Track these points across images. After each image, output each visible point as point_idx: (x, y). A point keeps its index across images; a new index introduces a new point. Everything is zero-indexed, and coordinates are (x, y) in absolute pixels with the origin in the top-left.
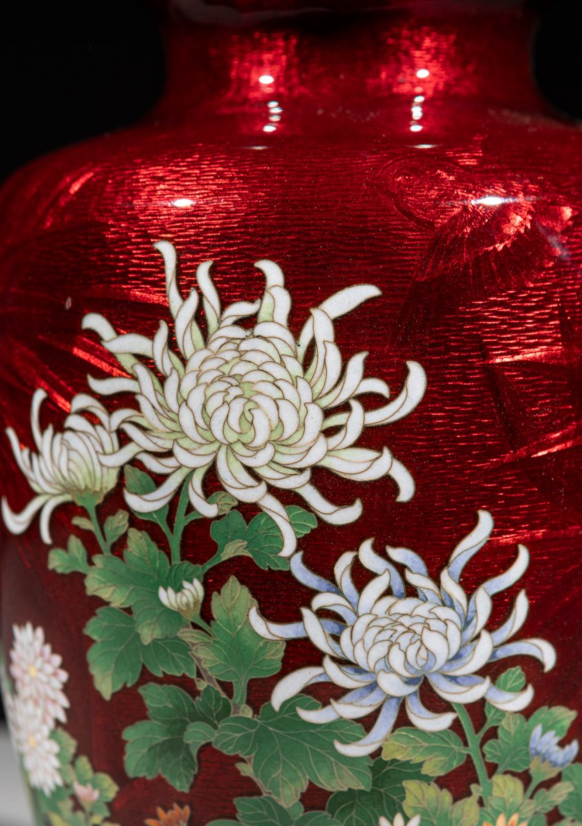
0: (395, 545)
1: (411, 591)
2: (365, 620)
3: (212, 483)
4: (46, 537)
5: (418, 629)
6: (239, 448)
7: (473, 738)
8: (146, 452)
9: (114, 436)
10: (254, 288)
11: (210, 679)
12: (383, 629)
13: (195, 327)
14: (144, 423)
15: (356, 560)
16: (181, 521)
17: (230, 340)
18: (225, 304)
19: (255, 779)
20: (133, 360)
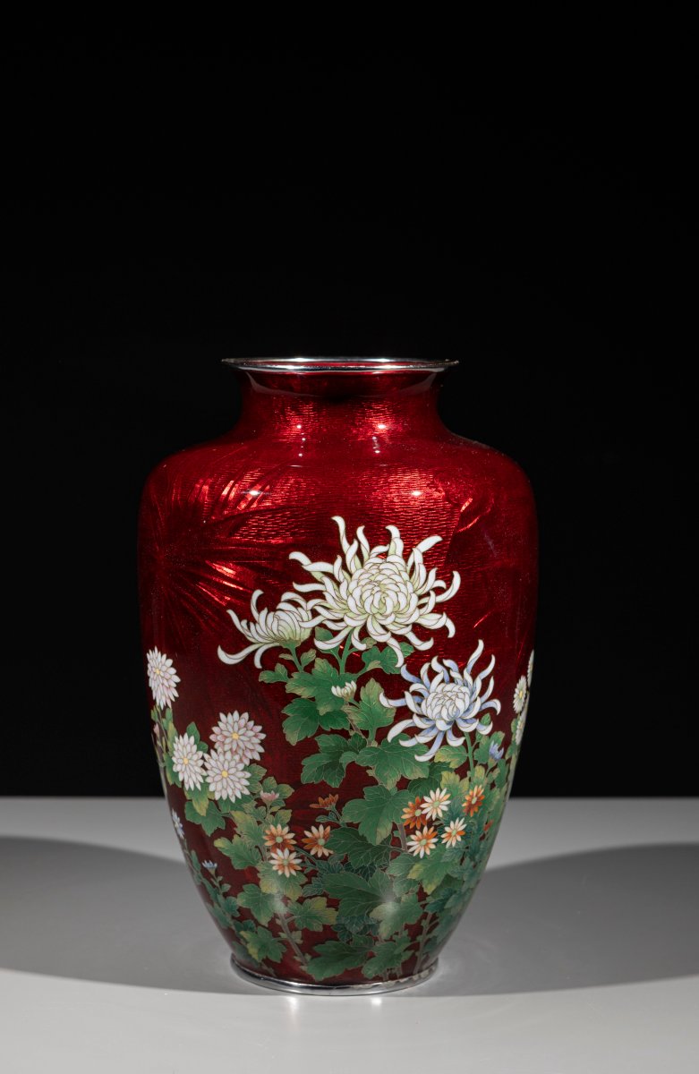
0: (446, 658)
1: (452, 680)
2: (432, 695)
3: (364, 633)
4: (258, 664)
5: (453, 697)
6: (378, 616)
7: (470, 748)
8: (329, 620)
9: (310, 613)
10: (387, 539)
11: (357, 729)
12: (440, 699)
13: (357, 559)
14: (328, 606)
15: (430, 667)
16: (346, 654)
17: (375, 564)
18: (372, 547)
19: (376, 777)
20: (321, 575)
